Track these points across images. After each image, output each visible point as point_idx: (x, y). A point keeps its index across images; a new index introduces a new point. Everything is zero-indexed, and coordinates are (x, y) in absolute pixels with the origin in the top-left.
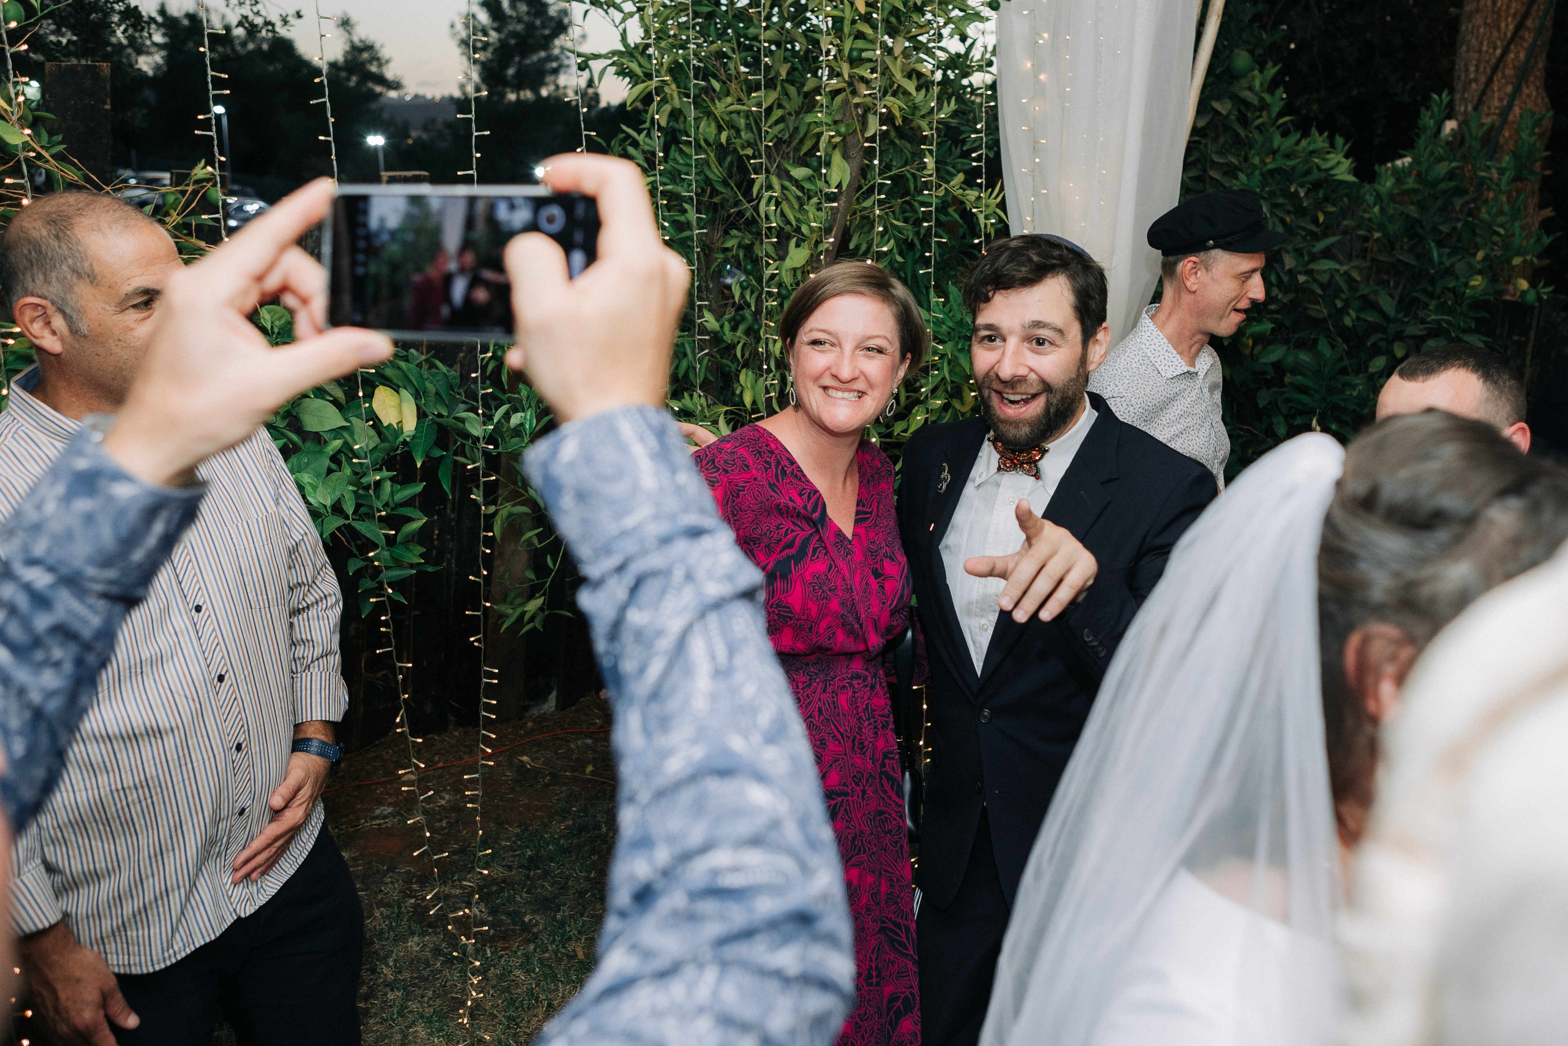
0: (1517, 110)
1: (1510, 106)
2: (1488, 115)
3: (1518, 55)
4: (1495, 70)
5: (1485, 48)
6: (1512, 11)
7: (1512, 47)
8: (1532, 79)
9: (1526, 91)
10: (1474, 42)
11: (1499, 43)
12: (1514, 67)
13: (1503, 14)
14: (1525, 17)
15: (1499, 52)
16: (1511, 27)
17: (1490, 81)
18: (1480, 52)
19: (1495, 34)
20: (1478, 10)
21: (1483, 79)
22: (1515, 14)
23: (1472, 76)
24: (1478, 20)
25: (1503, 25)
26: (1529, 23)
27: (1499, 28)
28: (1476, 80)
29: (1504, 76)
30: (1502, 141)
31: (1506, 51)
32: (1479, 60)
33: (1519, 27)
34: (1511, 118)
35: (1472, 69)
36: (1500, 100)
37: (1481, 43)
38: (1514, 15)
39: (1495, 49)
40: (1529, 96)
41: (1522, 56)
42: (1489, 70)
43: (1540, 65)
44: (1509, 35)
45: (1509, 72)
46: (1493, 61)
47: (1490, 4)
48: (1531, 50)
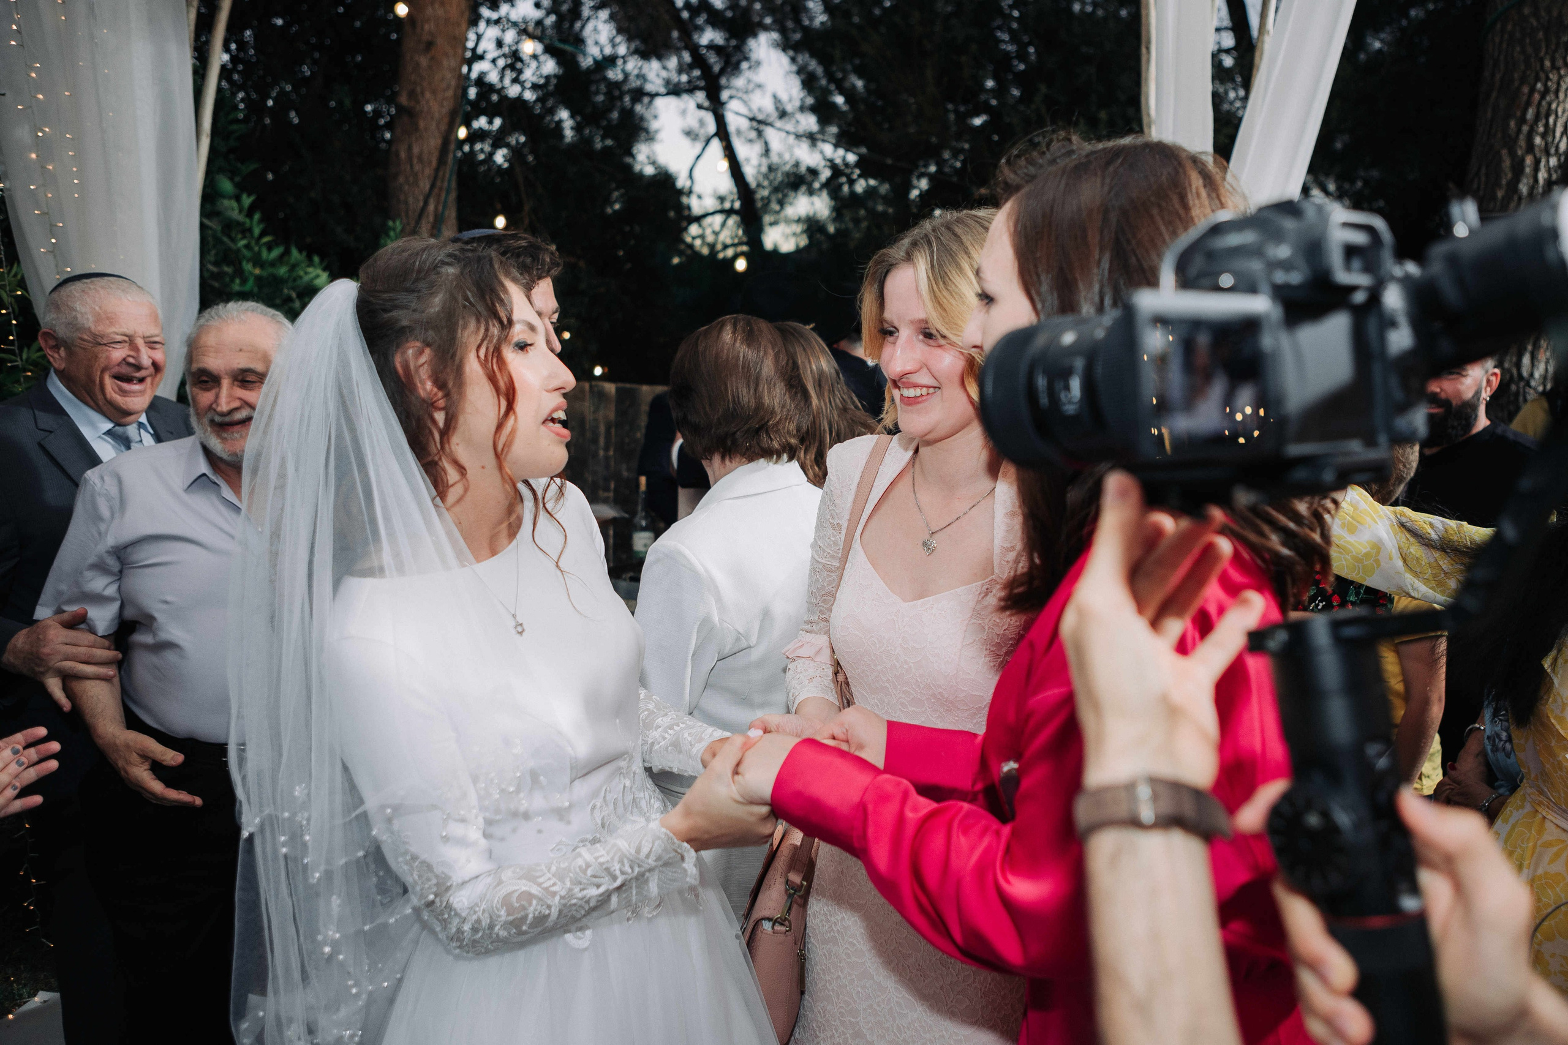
4: (419, 216)
5: (410, 200)
7: (429, 200)
10: (402, 196)
11: (420, 197)
12: (433, 215)
13: (419, 176)
14: (435, 178)
15: (421, 204)
16: (428, 187)
18: (407, 203)
19: (416, 190)
20: (401, 172)
24: (403, 179)
25: (421, 184)
26: (439, 183)
27: (418, 186)
32: (407, 209)
33: (433, 186)
37: (407, 197)
38: (428, 178)
39: (417, 200)
41: (438, 206)
44: (427, 190)
46: (418, 211)
47: (409, 168)
48: (445, 204)
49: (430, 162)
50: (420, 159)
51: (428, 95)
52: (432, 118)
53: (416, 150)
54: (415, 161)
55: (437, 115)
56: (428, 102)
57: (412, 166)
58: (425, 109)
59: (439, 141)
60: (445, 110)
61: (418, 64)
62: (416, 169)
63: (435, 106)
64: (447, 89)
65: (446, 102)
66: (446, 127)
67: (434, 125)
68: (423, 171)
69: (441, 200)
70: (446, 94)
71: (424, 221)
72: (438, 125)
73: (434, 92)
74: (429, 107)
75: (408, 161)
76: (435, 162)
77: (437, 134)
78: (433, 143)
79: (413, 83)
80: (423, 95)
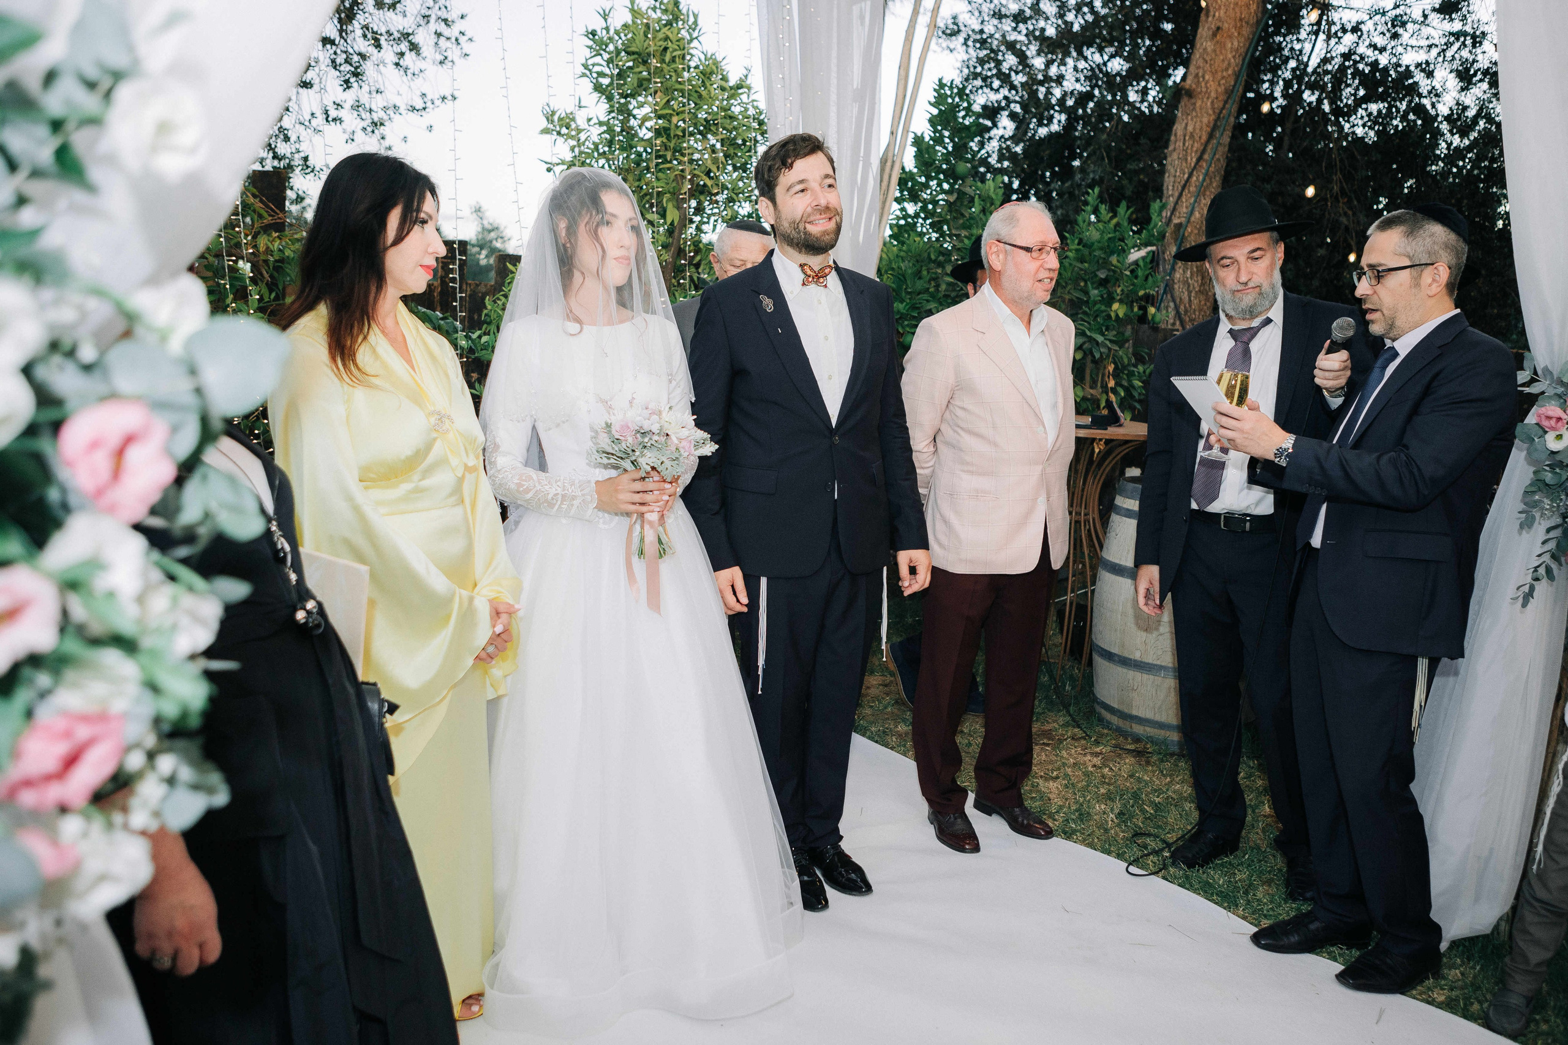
1: (1192, 213)
2: (1179, 217)
3: (1198, 177)
4: (1184, 187)
5: (1178, 174)
6: (1195, 149)
7: (1195, 173)
10: (1172, 171)
11: (1186, 170)
12: (1196, 186)
13: (1189, 151)
14: (1203, 152)
15: (1186, 176)
16: (1194, 160)
17: (1180, 195)
18: (1175, 176)
19: (1184, 164)
20: (1174, 150)
21: (1177, 194)
22: (1196, 151)
23: (1170, 193)
24: (1175, 156)
25: (1189, 158)
26: (1206, 157)
27: (1186, 160)
28: (1172, 195)
29: (1189, 192)
30: (1186, 234)
31: (1191, 175)
32: (1174, 182)
33: (1200, 159)
34: (1193, 219)
35: (1170, 188)
36: (1187, 207)
37: (1176, 171)
39: (1184, 174)
41: (1201, 178)
42: (1180, 188)
43: (1214, 185)
44: (1193, 165)
45: (1193, 188)
46: (1183, 182)
47: (1181, 144)
48: (1206, 174)
49: (1200, 137)
50: (1192, 136)
51: (1207, 77)
52: (1210, 97)
53: (1190, 128)
54: (1187, 138)
55: (1213, 95)
56: (1207, 82)
57: (1184, 144)
58: (1204, 90)
59: (1213, 117)
60: (1221, 89)
61: (1205, 49)
62: (1187, 144)
63: (1213, 86)
64: (1227, 69)
65: (1223, 82)
66: (1221, 104)
67: (1209, 104)
68: (1192, 146)
69: (1203, 171)
70: (1225, 74)
71: (1187, 191)
72: (1212, 103)
73: (1214, 73)
74: (1207, 88)
75: (1182, 138)
76: (1204, 138)
77: (1211, 112)
78: (1205, 120)
79: (1198, 68)
80: (1203, 77)
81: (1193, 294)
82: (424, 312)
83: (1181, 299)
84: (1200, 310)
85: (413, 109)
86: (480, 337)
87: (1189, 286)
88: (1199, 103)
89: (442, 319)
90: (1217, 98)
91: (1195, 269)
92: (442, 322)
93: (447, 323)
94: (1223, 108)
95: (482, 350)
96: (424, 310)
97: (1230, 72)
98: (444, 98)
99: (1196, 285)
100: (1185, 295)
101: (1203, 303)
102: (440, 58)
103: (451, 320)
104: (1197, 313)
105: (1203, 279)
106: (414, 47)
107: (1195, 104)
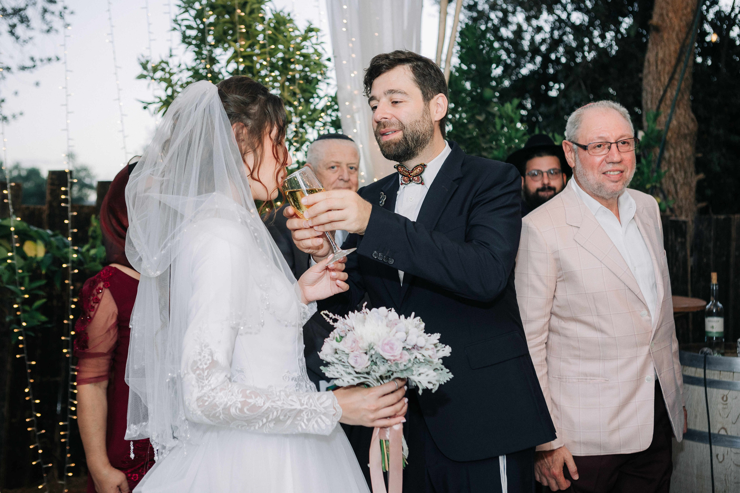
0: (674, 122)
1: (671, 120)
2: (660, 125)
3: (672, 93)
4: (661, 102)
5: (654, 90)
6: (666, 71)
7: (669, 90)
8: (681, 105)
9: (678, 111)
10: (649, 89)
11: (661, 88)
12: (671, 100)
13: (662, 73)
14: (674, 73)
15: (661, 93)
16: (667, 80)
17: (658, 108)
18: (652, 93)
19: (659, 83)
20: (649, 72)
21: (655, 107)
23: (650, 107)
24: (650, 77)
25: (662, 79)
26: (677, 76)
27: (660, 80)
28: (652, 109)
29: (666, 105)
30: (667, 138)
31: (665, 92)
33: (671, 79)
34: (671, 126)
36: (665, 117)
37: (652, 89)
38: (668, 73)
39: (659, 90)
40: (681, 114)
41: (674, 93)
42: (657, 103)
43: (686, 97)
44: (666, 83)
45: (668, 102)
46: (659, 98)
47: (655, 68)
48: (679, 90)
49: (670, 62)
50: (663, 61)
51: (670, 15)
52: (674, 30)
53: (661, 55)
54: (659, 63)
55: (677, 28)
56: (671, 19)
57: (657, 67)
58: (669, 24)
59: (678, 46)
60: (683, 24)
62: (659, 67)
63: (676, 22)
64: (686, 8)
65: (684, 18)
66: (684, 36)
67: (674, 36)
68: (664, 69)
69: (676, 88)
70: (685, 12)
71: (663, 105)
72: (677, 35)
73: (675, 12)
74: (671, 23)
75: (654, 63)
76: (673, 62)
77: (676, 41)
78: (672, 48)
79: (662, 8)
80: (667, 15)
81: (679, 186)
82: (36, 231)
83: (668, 191)
84: (686, 199)
85: (23, 68)
86: (88, 250)
87: (674, 179)
88: (666, 36)
89: (53, 236)
90: (681, 31)
91: (678, 166)
92: (53, 239)
93: (57, 240)
94: (687, 37)
95: (90, 261)
96: (35, 229)
97: (689, 10)
98: (50, 60)
99: (680, 178)
100: (672, 188)
101: (687, 193)
102: (46, 28)
103: (60, 237)
104: (684, 202)
105: (685, 173)
106: (24, 20)
107: (662, 37)
